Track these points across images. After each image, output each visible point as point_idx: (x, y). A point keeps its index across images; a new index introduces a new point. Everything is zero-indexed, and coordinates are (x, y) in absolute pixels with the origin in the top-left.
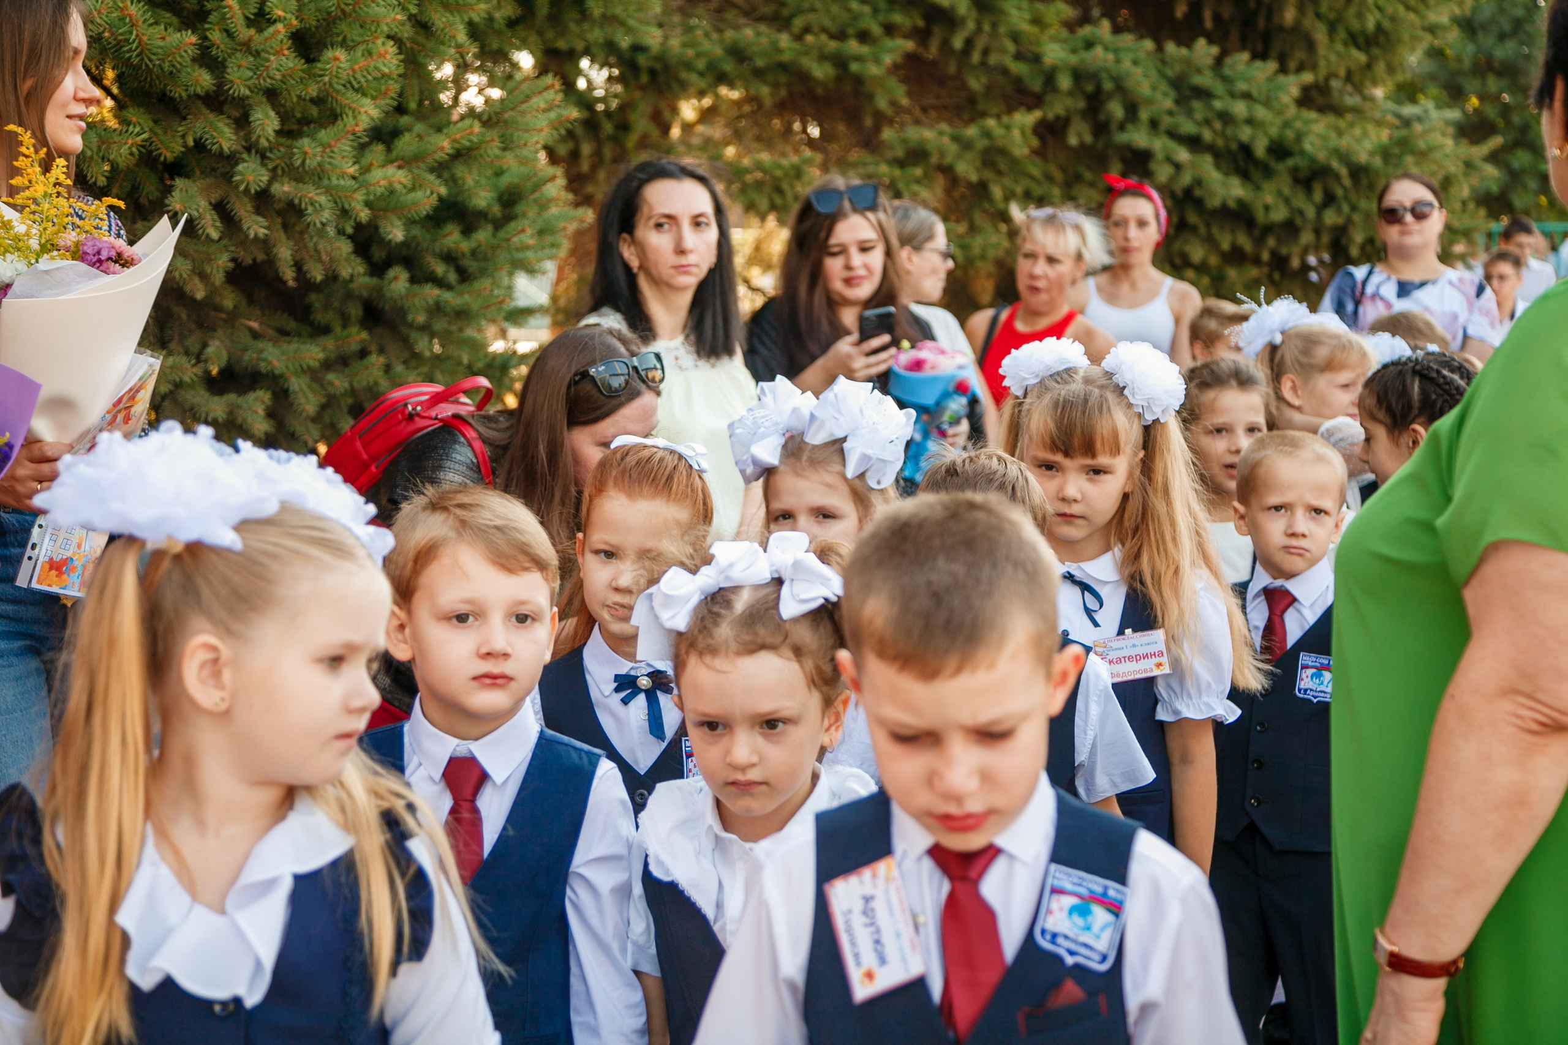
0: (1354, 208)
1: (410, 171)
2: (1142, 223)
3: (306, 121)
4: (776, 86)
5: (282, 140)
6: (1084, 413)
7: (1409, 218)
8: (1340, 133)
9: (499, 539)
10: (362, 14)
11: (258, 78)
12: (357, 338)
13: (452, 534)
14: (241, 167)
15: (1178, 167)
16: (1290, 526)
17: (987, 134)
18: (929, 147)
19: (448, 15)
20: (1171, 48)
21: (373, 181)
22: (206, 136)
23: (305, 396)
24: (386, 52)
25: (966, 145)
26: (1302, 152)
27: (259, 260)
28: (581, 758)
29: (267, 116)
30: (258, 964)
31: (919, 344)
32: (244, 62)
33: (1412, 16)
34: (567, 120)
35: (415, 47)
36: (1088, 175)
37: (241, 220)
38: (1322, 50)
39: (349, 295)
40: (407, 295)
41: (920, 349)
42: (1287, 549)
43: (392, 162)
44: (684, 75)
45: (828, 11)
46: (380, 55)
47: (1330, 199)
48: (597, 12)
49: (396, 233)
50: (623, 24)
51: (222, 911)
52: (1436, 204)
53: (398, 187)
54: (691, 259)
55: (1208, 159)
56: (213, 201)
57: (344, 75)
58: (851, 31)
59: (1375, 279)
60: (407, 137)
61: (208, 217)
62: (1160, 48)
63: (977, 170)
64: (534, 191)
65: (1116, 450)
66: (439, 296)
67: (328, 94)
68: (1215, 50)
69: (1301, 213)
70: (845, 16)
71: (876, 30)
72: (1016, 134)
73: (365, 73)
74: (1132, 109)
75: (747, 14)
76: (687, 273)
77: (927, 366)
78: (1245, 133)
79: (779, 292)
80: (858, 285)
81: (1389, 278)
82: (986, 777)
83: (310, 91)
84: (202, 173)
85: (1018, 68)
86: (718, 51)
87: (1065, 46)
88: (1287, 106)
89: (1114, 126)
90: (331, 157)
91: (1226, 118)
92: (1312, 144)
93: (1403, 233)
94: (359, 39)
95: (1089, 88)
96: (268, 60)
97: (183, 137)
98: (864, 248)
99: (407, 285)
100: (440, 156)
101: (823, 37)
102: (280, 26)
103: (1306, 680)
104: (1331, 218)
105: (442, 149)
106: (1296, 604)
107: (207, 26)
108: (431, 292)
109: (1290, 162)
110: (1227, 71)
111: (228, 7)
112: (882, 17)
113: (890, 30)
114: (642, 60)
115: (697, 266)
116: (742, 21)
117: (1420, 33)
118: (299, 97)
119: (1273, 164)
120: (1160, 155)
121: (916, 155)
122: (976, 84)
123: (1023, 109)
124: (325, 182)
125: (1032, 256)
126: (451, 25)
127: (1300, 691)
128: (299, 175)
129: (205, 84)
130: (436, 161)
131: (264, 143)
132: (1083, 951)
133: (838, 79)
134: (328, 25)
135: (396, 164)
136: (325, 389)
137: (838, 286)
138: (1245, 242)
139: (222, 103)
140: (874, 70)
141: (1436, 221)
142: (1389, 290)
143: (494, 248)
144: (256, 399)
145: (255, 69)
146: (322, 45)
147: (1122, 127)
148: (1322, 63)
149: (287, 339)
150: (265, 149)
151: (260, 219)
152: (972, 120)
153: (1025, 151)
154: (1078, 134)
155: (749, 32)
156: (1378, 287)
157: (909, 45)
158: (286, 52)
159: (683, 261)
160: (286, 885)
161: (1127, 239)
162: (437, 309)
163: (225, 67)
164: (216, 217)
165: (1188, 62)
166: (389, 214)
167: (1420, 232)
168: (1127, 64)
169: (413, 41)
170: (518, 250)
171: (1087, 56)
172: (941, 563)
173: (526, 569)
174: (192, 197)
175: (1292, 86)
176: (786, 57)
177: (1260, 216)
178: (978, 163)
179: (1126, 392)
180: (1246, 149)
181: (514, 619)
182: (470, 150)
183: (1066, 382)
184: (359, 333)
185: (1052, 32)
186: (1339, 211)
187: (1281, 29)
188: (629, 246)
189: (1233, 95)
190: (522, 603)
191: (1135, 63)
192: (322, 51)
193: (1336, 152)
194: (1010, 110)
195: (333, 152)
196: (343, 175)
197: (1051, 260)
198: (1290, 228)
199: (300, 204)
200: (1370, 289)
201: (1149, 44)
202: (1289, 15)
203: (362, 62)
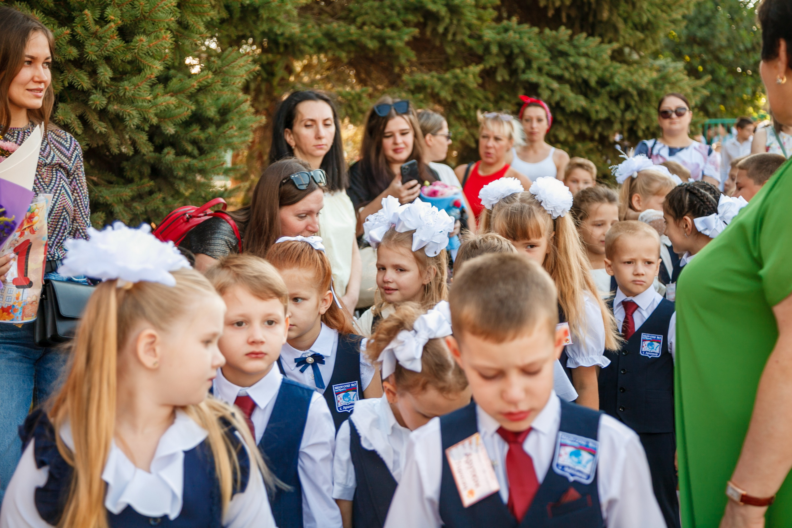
0: (640, 111)
1: (177, 97)
2: (539, 120)
3: (124, 73)
4: (349, 52)
5: (113, 83)
6: (521, 217)
7: (674, 116)
8: (632, 74)
9: (256, 283)
10: (154, 17)
11: (101, 51)
12: (148, 184)
13: (232, 281)
14: (92, 97)
15: (552, 91)
16: (635, 270)
17: (456, 77)
18: (427, 84)
19: (195, 17)
20: (547, 31)
21: (160, 103)
22: (75, 81)
23: (123, 215)
24: (167, 37)
25: (445, 82)
26: (614, 84)
27: (100, 145)
28: (303, 393)
29: (106, 71)
30: (174, 495)
31: (434, 183)
32: (94, 43)
33: (664, 15)
34: (254, 71)
35: (179, 34)
36: (506, 96)
37: (92, 124)
38: (622, 32)
39: (144, 162)
40: (173, 162)
41: (435, 185)
42: (634, 281)
43: (167, 93)
44: (302, 47)
45: (374, 14)
46: (163, 38)
47: (628, 107)
48: (265, 16)
49: (171, 130)
50: (278, 21)
51: (149, 471)
52: (687, 108)
53: (172, 106)
54: (324, 141)
55: (567, 86)
56: (78, 114)
57: (145, 49)
58: (386, 24)
59: (658, 147)
60: (174, 80)
61: (76, 123)
62: (541, 32)
63: (451, 95)
64: (236, 108)
65: (539, 235)
66: (190, 162)
67: (137, 59)
68: (569, 32)
69: (614, 114)
70: (383, 17)
71: (399, 24)
72: (471, 77)
73: (156, 48)
74: (529, 63)
75: (332, 16)
76: (321, 149)
77: (439, 194)
78: (585, 74)
79: (362, 157)
80: (401, 152)
81: (664, 146)
82: (528, 391)
83: (128, 57)
84: (71, 100)
85: (470, 42)
86: (319, 35)
87: (494, 31)
88: (606, 60)
89: (520, 71)
90: (139, 91)
91: (576, 66)
92: (618, 79)
93: (671, 123)
94: (152, 30)
95: (507, 52)
96: (106, 42)
97: (62, 81)
98: (403, 133)
99: (174, 157)
100: (193, 90)
101: (373, 27)
102: (112, 24)
103: (645, 347)
104: (629, 116)
105: (193, 86)
106: (639, 309)
107: (74, 24)
108: (186, 160)
109: (608, 88)
110: (576, 43)
111: (86, 14)
112: (402, 17)
113: (406, 23)
114: (281, 40)
115: (326, 145)
116: (330, 20)
117: (669, 24)
118: (122, 60)
119: (599, 89)
120: (543, 86)
121: (420, 88)
122: (450, 50)
123: (474, 64)
124: (136, 104)
125: (487, 137)
126: (197, 23)
127: (642, 352)
128: (121, 100)
129: (73, 54)
130: (191, 93)
131: (104, 84)
132: (578, 474)
133: (381, 48)
134: (136, 23)
135: (169, 94)
136: (132, 211)
137: (390, 153)
138: (586, 129)
139: (82, 64)
140: (399, 44)
141: (688, 117)
142: (665, 152)
143: (218, 137)
144: (97, 217)
145: (99, 46)
146: (133, 34)
147: (524, 72)
148: (621, 39)
149: (111, 185)
150: (104, 87)
151: (103, 124)
152: (447, 70)
153: (475, 85)
154: (502, 76)
155: (335, 25)
156: (659, 151)
157: (416, 31)
158: (116, 37)
159: (319, 142)
160: (181, 457)
161: (532, 128)
162: (189, 169)
163: (84, 46)
164: (80, 123)
165: (556, 38)
166: (166, 120)
167: (680, 123)
168: (525, 40)
169: (178, 31)
170: (230, 138)
171: (505, 36)
172: (501, 285)
173: (271, 297)
174: (68, 112)
175: (607, 50)
176: (354, 38)
177: (594, 116)
178: (451, 92)
179: (542, 204)
180: (586, 82)
181: (266, 323)
182: (206, 86)
183: (511, 202)
184: (149, 182)
185: (486, 24)
186: (633, 113)
187: (601, 22)
188: (290, 135)
189: (579, 54)
190: (270, 315)
191: (530, 39)
192: (133, 37)
193: (631, 83)
194: (467, 65)
195: (140, 88)
196: (144, 100)
197: (497, 139)
198: (608, 122)
199: (123, 115)
200: (655, 152)
201: (536, 30)
202: (605, 15)
203: (154, 42)
